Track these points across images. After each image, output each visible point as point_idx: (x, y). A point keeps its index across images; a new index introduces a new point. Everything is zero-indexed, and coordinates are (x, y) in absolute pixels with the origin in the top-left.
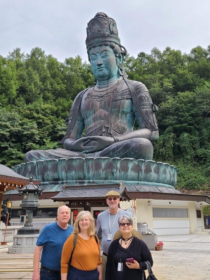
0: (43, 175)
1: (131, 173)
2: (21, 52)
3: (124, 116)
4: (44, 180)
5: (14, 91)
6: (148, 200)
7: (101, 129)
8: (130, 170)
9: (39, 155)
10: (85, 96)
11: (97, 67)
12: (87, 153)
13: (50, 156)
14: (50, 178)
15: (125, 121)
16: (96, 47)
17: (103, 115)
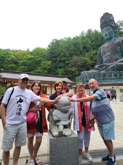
0: (83, 80)
1: (113, 77)
2: (84, 33)
3: (117, 53)
4: (84, 82)
5: (81, 49)
6: (116, 86)
7: (107, 60)
8: (112, 76)
9: (85, 73)
10: (102, 48)
11: (105, 36)
12: (102, 70)
13: (88, 73)
14: (85, 81)
15: (118, 55)
16: (104, 28)
17: (108, 54)
